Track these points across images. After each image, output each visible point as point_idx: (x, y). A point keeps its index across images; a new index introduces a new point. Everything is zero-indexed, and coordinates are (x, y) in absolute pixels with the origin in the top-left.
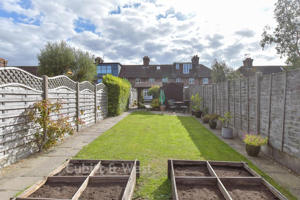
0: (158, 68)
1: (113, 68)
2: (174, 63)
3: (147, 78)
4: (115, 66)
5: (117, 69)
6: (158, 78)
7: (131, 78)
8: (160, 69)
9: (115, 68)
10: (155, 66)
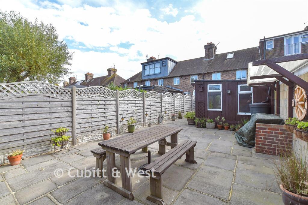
0: (230, 56)
1: (161, 66)
2: (260, 40)
3: (208, 73)
4: (164, 62)
5: (166, 66)
6: (227, 71)
7: (184, 76)
8: (232, 57)
9: (164, 65)
10: (225, 55)
